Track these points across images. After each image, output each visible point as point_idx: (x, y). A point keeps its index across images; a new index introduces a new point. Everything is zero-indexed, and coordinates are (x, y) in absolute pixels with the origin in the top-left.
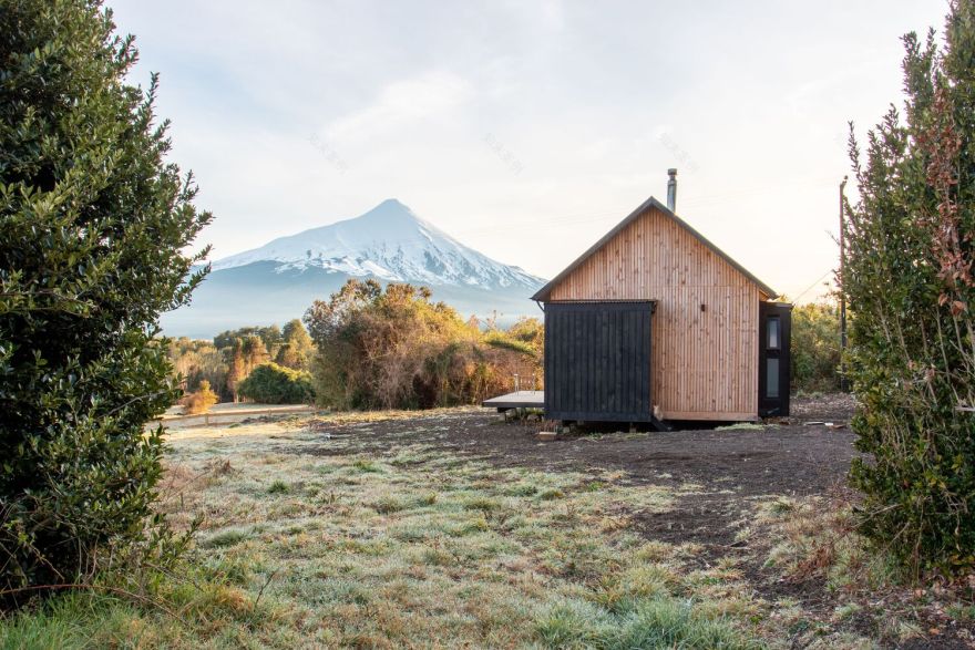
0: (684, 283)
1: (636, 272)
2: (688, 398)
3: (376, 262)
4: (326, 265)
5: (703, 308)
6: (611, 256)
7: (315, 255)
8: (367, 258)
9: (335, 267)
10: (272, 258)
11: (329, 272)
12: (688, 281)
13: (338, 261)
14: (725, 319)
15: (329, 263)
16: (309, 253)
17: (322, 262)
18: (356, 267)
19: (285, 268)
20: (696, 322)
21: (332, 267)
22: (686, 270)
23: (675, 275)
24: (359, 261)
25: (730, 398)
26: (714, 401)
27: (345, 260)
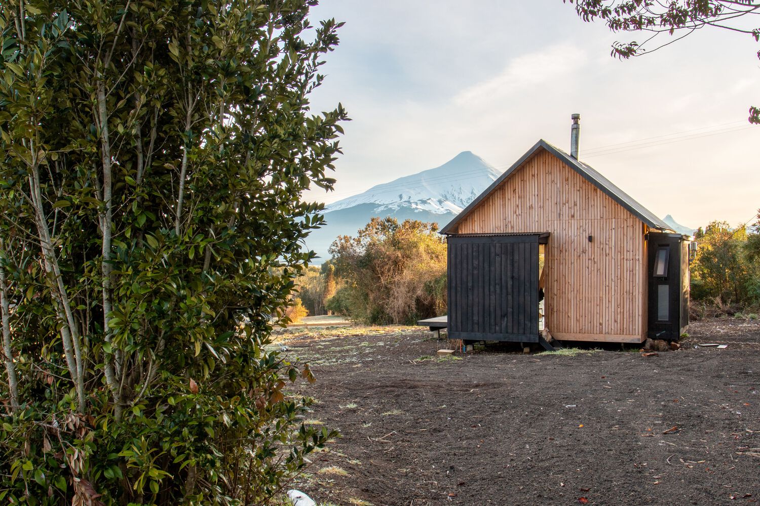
0: (573, 216)
1: (531, 207)
2: (578, 320)
3: (454, 202)
4: (414, 206)
5: (590, 239)
6: (509, 193)
7: (405, 198)
8: (447, 199)
9: (421, 207)
10: (372, 201)
11: (416, 211)
12: (577, 215)
13: (424, 202)
14: (610, 248)
15: (417, 204)
16: (401, 197)
17: (411, 203)
18: (438, 207)
19: (382, 208)
20: (584, 252)
21: (419, 207)
22: (575, 205)
23: (565, 209)
24: (440, 202)
25: (616, 321)
26: (601, 324)
27: (429, 201)
